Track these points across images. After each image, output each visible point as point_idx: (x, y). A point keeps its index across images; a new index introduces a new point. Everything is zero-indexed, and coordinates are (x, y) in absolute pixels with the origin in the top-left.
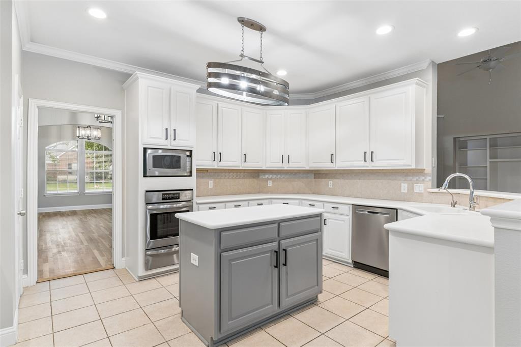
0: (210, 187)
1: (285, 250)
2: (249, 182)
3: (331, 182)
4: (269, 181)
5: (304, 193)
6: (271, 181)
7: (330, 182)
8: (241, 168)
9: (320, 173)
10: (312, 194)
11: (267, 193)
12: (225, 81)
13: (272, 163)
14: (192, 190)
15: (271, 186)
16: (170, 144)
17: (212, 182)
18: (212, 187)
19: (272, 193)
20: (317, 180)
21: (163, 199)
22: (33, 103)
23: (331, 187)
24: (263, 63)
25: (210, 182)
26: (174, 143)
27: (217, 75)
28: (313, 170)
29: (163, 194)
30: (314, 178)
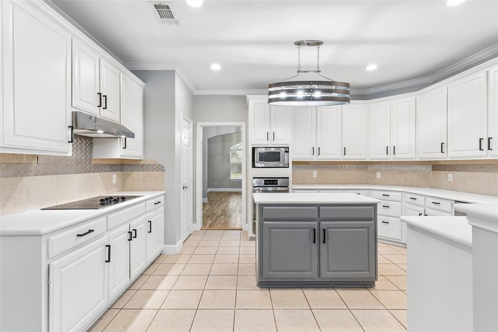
0: (314, 177)
1: (324, 230)
2: (355, 173)
3: (452, 175)
4: (377, 173)
5: (419, 186)
6: (380, 173)
7: (449, 174)
8: (341, 160)
9: (438, 165)
10: (430, 187)
11: (375, 184)
12: (283, 95)
13: (376, 154)
14: (288, 178)
15: (380, 177)
16: (270, 143)
17: (316, 172)
18: (316, 177)
19: (381, 184)
20: (435, 172)
21: (265, 184)
22: (199, 124)
23: (451, 180)
24: (320, 72)
25: (314, 172)
26: (274, 142)
27: (277, 92)
28: (431, 161)
29: (265, 181)
30: (432, 170)
